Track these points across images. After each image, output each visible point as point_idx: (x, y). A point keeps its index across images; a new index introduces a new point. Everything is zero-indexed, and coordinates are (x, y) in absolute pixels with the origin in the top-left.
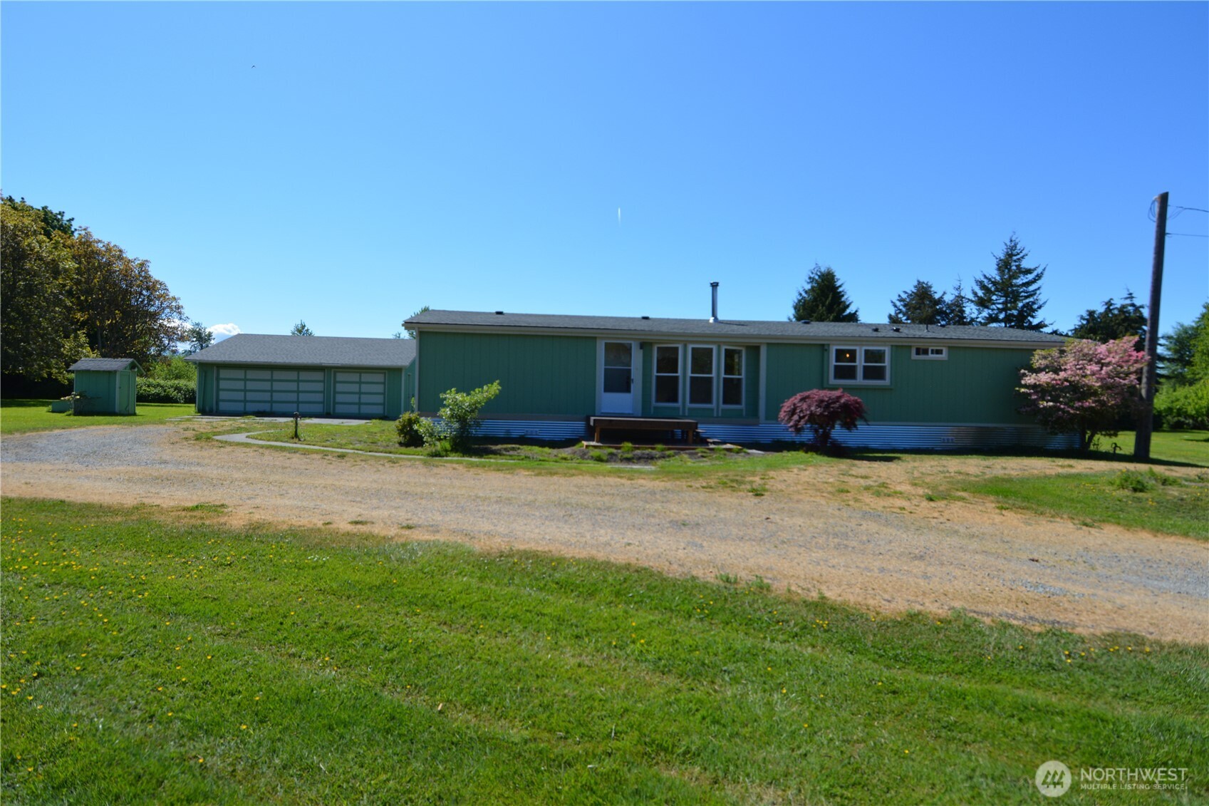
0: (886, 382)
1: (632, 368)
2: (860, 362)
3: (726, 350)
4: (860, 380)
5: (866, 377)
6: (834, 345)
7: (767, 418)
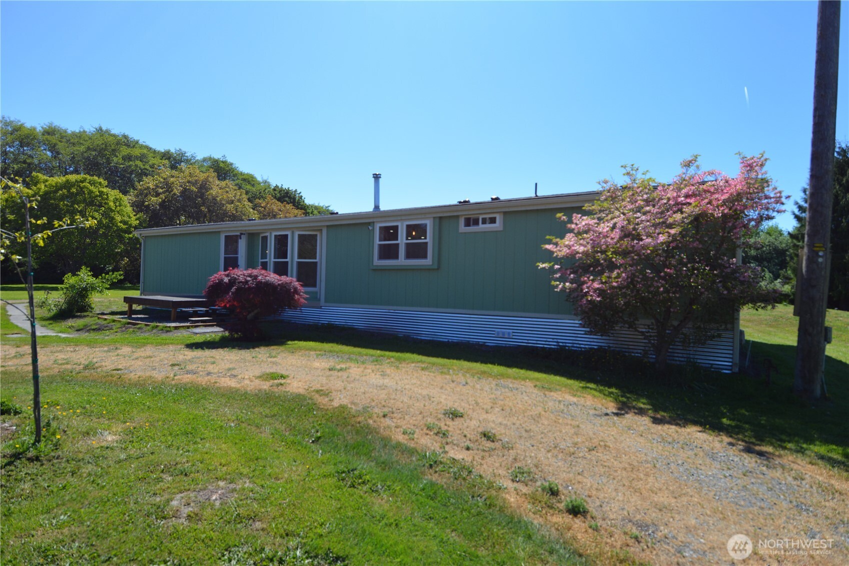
0: (428, 261)
1: (239, 256)
2: (402, 240)
3: (299, 235)
4: (402, 260)
5: (409, 256)
6: (377, 222)
7: (326, 301)
